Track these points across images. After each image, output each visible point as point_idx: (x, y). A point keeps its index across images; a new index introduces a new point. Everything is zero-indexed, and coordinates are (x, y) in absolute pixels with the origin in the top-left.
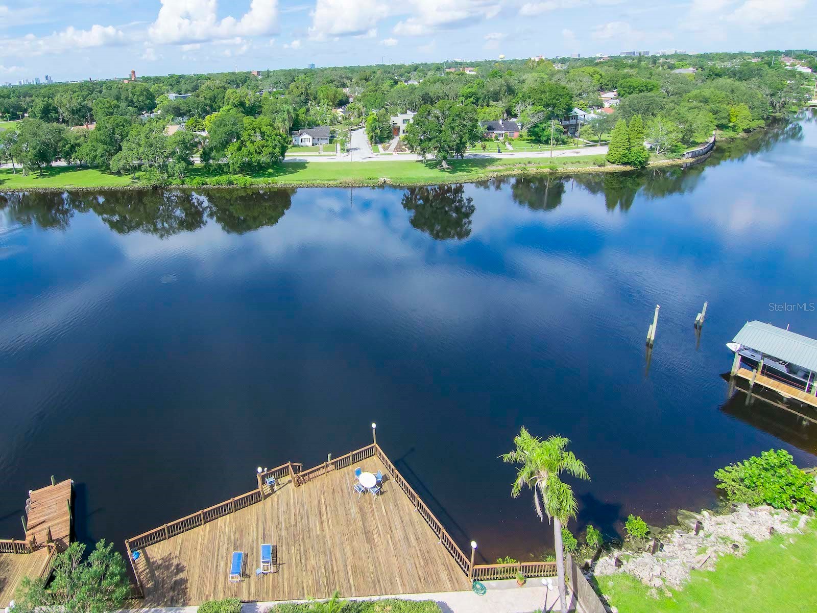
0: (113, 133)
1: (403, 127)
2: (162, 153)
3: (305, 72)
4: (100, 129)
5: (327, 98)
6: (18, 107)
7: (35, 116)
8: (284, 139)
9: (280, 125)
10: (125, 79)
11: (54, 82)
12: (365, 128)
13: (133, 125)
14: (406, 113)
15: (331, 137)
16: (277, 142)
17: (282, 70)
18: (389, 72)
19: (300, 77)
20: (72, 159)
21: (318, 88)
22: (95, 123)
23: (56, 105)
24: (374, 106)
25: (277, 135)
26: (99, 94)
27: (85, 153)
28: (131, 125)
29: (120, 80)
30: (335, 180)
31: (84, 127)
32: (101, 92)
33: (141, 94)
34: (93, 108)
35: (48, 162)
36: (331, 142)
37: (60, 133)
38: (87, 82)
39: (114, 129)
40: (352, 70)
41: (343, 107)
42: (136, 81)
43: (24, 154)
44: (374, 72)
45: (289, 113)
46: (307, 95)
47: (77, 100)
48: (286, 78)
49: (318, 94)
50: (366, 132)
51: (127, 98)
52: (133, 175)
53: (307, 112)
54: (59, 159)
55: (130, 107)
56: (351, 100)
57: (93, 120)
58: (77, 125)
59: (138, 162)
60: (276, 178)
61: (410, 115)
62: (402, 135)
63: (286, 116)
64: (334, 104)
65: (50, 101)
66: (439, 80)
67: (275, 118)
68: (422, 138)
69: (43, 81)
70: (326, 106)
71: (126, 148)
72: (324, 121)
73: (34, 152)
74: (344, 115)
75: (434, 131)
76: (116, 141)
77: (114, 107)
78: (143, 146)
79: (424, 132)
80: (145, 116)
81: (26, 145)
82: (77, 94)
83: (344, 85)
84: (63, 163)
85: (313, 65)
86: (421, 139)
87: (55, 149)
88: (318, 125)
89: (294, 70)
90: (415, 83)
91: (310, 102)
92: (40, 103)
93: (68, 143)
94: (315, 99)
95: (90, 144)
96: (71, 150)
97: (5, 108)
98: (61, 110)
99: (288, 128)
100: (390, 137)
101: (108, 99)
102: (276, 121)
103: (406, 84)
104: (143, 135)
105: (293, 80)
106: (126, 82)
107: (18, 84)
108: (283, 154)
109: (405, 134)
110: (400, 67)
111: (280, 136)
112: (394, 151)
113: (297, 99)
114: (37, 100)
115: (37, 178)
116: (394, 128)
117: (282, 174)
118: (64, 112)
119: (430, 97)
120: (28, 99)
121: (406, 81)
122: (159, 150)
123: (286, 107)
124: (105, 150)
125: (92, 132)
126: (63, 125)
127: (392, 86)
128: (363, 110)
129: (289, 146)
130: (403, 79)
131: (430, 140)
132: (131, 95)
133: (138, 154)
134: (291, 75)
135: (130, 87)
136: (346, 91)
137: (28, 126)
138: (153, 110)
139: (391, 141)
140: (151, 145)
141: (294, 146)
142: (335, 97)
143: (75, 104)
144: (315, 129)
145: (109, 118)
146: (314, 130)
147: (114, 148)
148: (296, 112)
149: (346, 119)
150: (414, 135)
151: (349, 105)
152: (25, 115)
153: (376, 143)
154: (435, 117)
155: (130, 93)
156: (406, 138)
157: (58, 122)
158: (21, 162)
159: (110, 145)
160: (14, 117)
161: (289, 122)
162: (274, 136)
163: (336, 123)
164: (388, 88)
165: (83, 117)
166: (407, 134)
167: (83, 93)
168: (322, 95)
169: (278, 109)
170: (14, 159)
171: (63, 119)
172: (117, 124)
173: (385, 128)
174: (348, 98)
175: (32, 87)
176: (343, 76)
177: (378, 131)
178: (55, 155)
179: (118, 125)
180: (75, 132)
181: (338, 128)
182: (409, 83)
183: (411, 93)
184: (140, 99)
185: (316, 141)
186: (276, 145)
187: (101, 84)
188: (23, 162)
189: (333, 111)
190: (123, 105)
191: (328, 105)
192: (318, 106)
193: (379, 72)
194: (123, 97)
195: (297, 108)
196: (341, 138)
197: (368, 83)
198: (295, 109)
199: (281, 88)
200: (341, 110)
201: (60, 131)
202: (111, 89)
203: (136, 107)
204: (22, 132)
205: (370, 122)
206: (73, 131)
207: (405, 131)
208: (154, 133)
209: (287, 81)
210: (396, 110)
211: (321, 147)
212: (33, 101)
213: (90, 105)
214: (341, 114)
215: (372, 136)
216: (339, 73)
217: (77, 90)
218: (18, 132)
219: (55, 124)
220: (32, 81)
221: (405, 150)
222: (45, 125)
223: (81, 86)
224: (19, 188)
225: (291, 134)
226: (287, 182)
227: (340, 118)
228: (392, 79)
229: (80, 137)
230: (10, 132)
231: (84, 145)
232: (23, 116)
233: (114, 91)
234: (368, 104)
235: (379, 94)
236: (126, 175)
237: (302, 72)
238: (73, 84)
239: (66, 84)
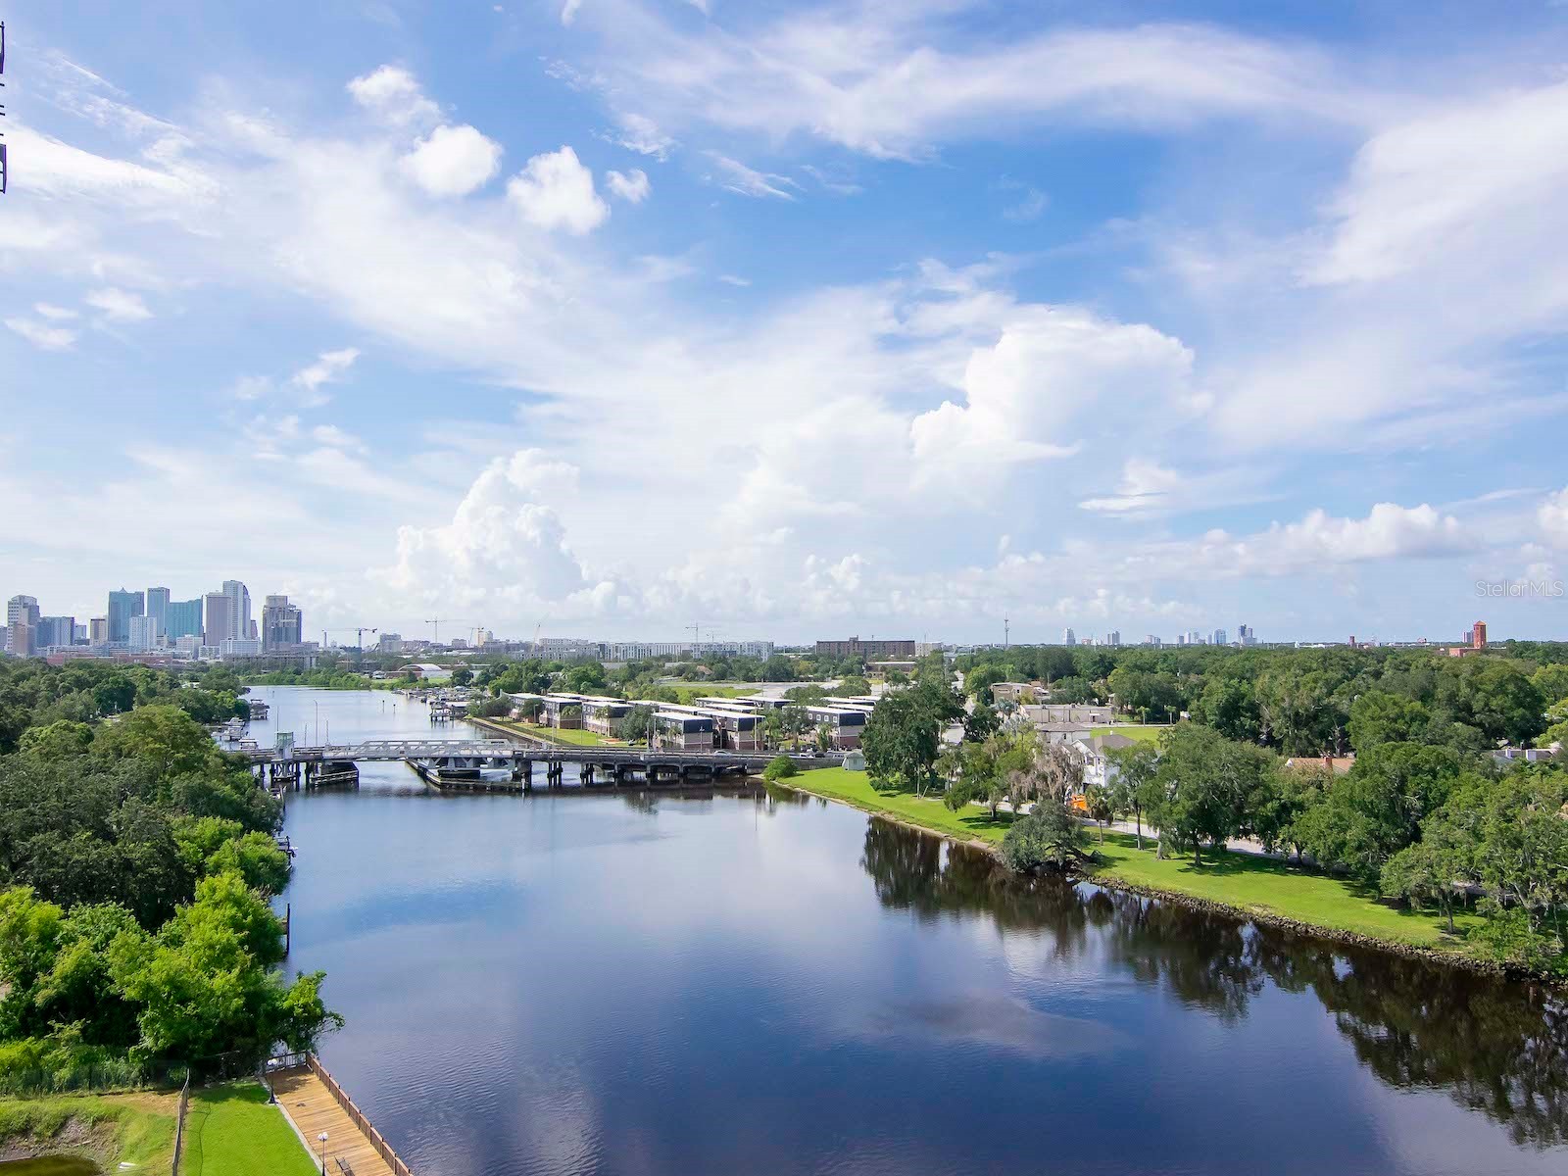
0: (1402, 790)
2: (1553, 872)
4: (1363, 774)
6: (1170, 696)
7: (1203, 721)
10: (1455, 645)
11: (1259, 641)
13: (1465, 775)
20: (1279, 841)
22: (1351, 755)
23: (1257, 696)
26: (1371, 680)
27: (1313, 832)
28: (1456, 773)
29: (1437, 646)
31: (1322, 762)
32: (1377, 675)
33: (1500, 688)
34: (1352, 717)
35: (1220, 836)
37: (1257, 768)
38: (1346, 647)
39: (1403, 780)
42: (1487, 652)
43: (1166, 806)
47: (1312, 690)
51: (1452, 698)
52: (1446, 919)
54: (1246, 833)
55: (1458, 725)
57: (1346, 748)
58: (1302, 754)
59: (1467, 885)
65: (1245, 687)
69: (1233, 638)
71: (1436, 837)
73: (1188, 804)
76: (1406, 812)
77: (1413, 720)
78: (1488, 839)
80: (1506, 752)
81: (1173, 786)
82: (1312, 675)
84: (1253, 846)
87: (1240, 808)
92: (1218, 691)
93: (1272, 799)
95: (1331, 810)
96: (1279, 817)
97: (1141, 692)
98: (1266, 713)
101: (1397, 697)
104: (1491, 810)
106: (1454, 652)
107: (1175, 641)
114: (1213, 683)
115: (1186, 870)
118: (1273, 719)
120: (1193, 678)
122: (1540, 861)
124: (1371, 833)
125: (1342, 780)
126: (1268, 751)
132: (1465, 691)
133: (1471, 860)
135: (1466, 670)
137: (1183, 743)
138: (1535, 740)
140: (1517, 843)
143: (1304, 701)
145: (1397, 747)
147: (1399, 831)
152: (1182, 714)
155: (1463, 684)
157: (1257, 740)
158: (1156, 823)
159: (1387, 823)
160: (1157, 716)
165: (1323, 735)
167: (1330, 674)
170: (1143, 813)
171: (1269, 734)
172: (1414, 766)
175: (1205, 651)
178: (1236, 822)
179: (1417, 770)
180: (1295, 772)
184: (1494, 703)
187: (1382, 654)
188: (1162, 826)
190: (1439, 715)
194: (1441, 693)
201: (1257, 764)
202: (1407, 670)
203: (1480, 725)
204: (1169, 753)
206: (1292, 768)
208: (1531, 807)
212: (1205, 684)
213: (1344, 706)
217: (1315, 666)
218: (1161, 752)
219: (1248, 745)
220: (1208, 637)
222: (1224, 746)
223: (1328, 657)
224: (1143, 884)
229: (1306, 787)
230: (1144, 750)
231: (1315, 810)
232: (1177, 717)
233: (1417, 677)
236: (1427, 915)
238: (1305, 650)
239: (1288, 649)
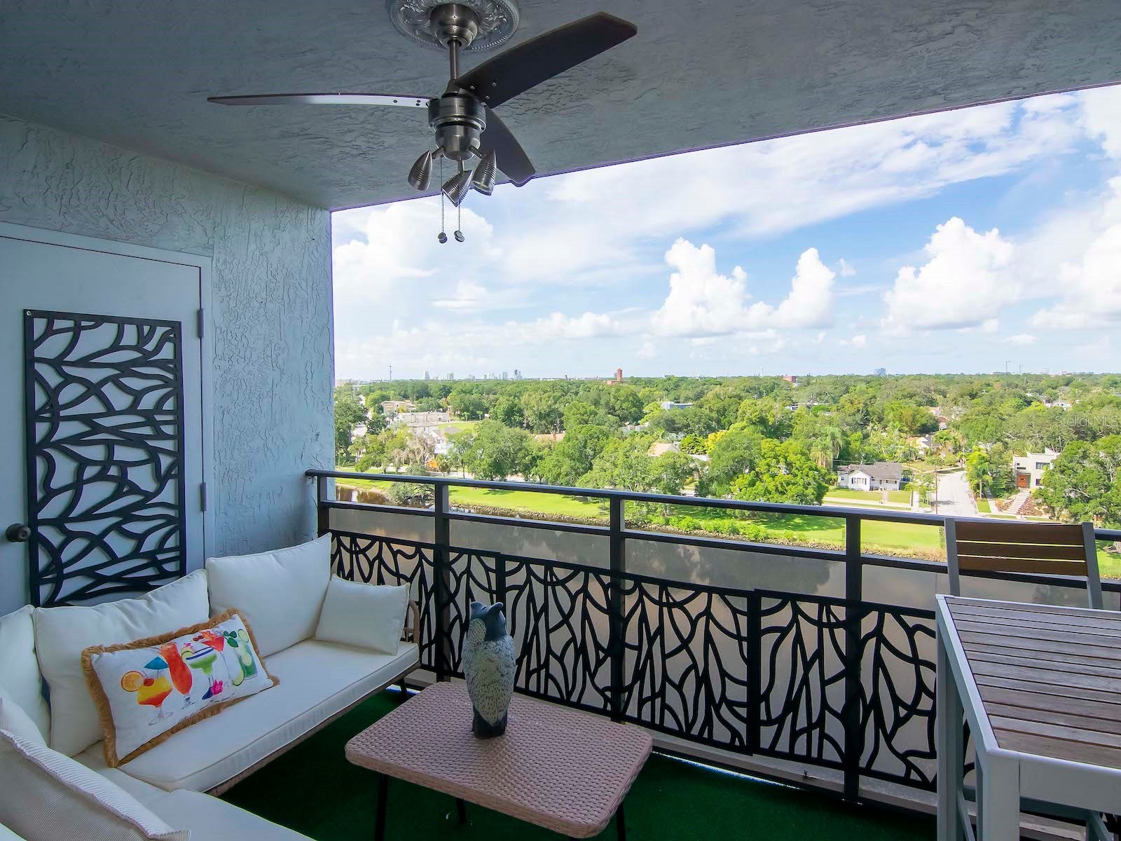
0: (585, 447)
1: (1036, 474)
2: (643, 479)
3: (868, 381)
4: (569, 440)
5: (901, 420)
6: (479, 406)
7: (496, 418)
8: (823, 476)
9: (819, 454)
10: (609, 379)
11: (523, 378)
12: (966, 472)
13: (611, 438)
14: (1043, 452)
15: (904, 480)
16: (810, 480)
17: (830, 376)
18: (1017, 386)
19: (858, 388)
20: (531, 475)
21: (886, 404)
22: (564, 432)
23: (522, 405)
24: (981, 437)
25: (811, 469)
26: (574, 396)
27: (547, 469)
28: (607, 438)
29: (602, 380)
30: (905, 548)
31: (551, 436)
32: (576, 393)
33: (626, 400)
34: (565, 413)
35: (503, 475)
36: (902, 487)
37: (522, 440)
38: (562, 380)
39: (586, 441)
40: (950, 379)
41: (927, 436)
42: (622, 383)
43: (477, 462)
44: (989, 385)
45: (834, 438)
46: (867, 413)
47: (547, 401)
48: (836, 388)
49: (886, 413)
50: (965, 478)
51: (607, 403)
52: (602, 504)
53: (864, 438)
54: (516, 472)
55: (610, 416)
56: (942, 425)
57: (562, 429)
58: (543, 433)
59: (611, 487)
60: (806, 533)
61: (1050, 456)
62: (1033, 487)
63: (828, 441)
64: (911, 430)
65: (516, 401)
66: (1111, 402)
67: (811, 445)
68: (1072, 495)
69: (511, 376)
70: (896, 432)
71: (598, 467)
72: (892, 454)
73: (489, 460)
74: (928, 447)
75: (1095, 486)
76: (587, 457)
77: (591, 414)
78: (619, 466)
79: (1075, 486)
80: (628, 428)
81: (481, 452)
82: (547, 394)
83: (932, 403)
84: (518, 479)
85: (883, 370)
86: (1069, 497)
87: (513, 461)
88: (882, 460)
89: (851, 377)
90: (1067, 406)
91: (871, 425)
92: (504, 403)
93: (528, 454)
94: (880, 420)
95: (555, 458)
96: (531, 464)
97: (465, 405)
98: (526, 413)
99: (831, 460)
100: (1010, 490)
101: (584, 404)
102: (813, 449)
103: (1048, 405)
104: (621, 452)
105: (847, 391)
106: (609, 383)
107: (483, 378)
108: (819, 497)
109: (1038, 487)
110: (1038, 378)
111: (816, 470)
112: (1018, 513)
113: (849, 419)
114: (502, 399)
115: (487, 493)
116: (1019, 474)
117: (816, 527)
118: (529, 416)
119: (1090, 429)
120: (492, 397)
121: (1048, 401)
122: (639, 474)
123: (830, 429)
124: (572, 468)
125: (559, 444)
126: (527, 431)
127: (1019, 408)
128: (964, 442)
129: (831, 488)
130: (1044, 397)
131: (1088, 500)
132: (613, 400)
133: (612, 476)
134: (844, 384)
135: (613, 390)
136: (934, 411)
137: (486, 429)
138: (639, 422)
139: (1013, 497)
140: (630, 467)
141: (840, 488)
142: (914, 420)
143: (544, 407)
144: (877, 465)
145: (583, 427)
146: (874, 466)
147: (583, 466)
148: (845, 438)
149: (931, 455)
150: (1055, 489)
151: (937, 433)
152: (486, 415)
153: (984, 496)
154: (1098, 462)
155: (612, 397)
156: (1040, 494)
157: (522, 427)
158: (473, 471)
159: (578, 462)
160: (473, 417)
161: (834, 451)
162: (807, 470)
163: (914, 459)
164: (1011, 411)
165: (552, 423)
166: (1042, 487)
167: (556, 394)
168: (891, 414)
169: (816, 431)
170: (466, 467)
171: (528, 423)
172: (590, 435)
173: (1002, 474)
174: (937, 422)
175: (498, 383)
176: (932, 388)
177: (988, 478)
178: (511, 467)
179: (591, 437)
180: (539, 441)
181: (916, 467)
182: (1055, 404)
183: (1054, 420)
184: (624, 406)
185: (876, 484)
186: (809, 484)
187: (579, 384)
188: (475, 472)
189: (910, 441)
190: (602, 411)
191: (900, 430)
192: (885, 431)
193: (996, 385)
194: (603, 402)
195: (849, 432)
196: (920, 483)
197: (975, 401)
198: (844, 433)
199: (827, 401)
200: (922, 439)
201: (522, 439)
202: (589, 391)
203: (618, 416)
204: (479, 435)
205: (975, 462)
206: (537, 440)
207: (1041, 482)
208: (636, 451)
209: (837, 393)
210: (1024, 446)
211: (885, 493)
212: (497, 399)
213: (561, 410)
214: (924, 445)
215: (978, 486)
216: (924, 383)
217: (549, 390)
218: (475, 435)
219: (518, 429)
220: (499, 376)
221: (1041, 514)
222: (506, 429)
223: (554, 385)
224: (466, 503)
225: (835, 470)
226: (821, 542)
227: (921, 453)
228: (1021, 397)
229: (544, 448)
230: (467, 434)
231: (547, 459)
232: (483, 417)
233: (593, 394)
234: (971, 433)
235: (992, 420)
236: (594, 503)
237: (862, 380)
238: (545, 381)
239: (537, 382)
